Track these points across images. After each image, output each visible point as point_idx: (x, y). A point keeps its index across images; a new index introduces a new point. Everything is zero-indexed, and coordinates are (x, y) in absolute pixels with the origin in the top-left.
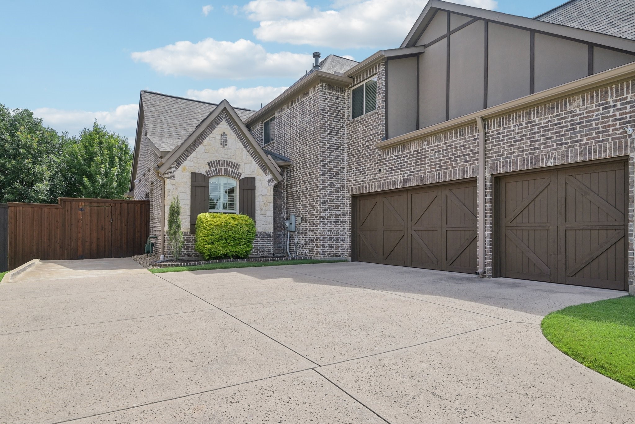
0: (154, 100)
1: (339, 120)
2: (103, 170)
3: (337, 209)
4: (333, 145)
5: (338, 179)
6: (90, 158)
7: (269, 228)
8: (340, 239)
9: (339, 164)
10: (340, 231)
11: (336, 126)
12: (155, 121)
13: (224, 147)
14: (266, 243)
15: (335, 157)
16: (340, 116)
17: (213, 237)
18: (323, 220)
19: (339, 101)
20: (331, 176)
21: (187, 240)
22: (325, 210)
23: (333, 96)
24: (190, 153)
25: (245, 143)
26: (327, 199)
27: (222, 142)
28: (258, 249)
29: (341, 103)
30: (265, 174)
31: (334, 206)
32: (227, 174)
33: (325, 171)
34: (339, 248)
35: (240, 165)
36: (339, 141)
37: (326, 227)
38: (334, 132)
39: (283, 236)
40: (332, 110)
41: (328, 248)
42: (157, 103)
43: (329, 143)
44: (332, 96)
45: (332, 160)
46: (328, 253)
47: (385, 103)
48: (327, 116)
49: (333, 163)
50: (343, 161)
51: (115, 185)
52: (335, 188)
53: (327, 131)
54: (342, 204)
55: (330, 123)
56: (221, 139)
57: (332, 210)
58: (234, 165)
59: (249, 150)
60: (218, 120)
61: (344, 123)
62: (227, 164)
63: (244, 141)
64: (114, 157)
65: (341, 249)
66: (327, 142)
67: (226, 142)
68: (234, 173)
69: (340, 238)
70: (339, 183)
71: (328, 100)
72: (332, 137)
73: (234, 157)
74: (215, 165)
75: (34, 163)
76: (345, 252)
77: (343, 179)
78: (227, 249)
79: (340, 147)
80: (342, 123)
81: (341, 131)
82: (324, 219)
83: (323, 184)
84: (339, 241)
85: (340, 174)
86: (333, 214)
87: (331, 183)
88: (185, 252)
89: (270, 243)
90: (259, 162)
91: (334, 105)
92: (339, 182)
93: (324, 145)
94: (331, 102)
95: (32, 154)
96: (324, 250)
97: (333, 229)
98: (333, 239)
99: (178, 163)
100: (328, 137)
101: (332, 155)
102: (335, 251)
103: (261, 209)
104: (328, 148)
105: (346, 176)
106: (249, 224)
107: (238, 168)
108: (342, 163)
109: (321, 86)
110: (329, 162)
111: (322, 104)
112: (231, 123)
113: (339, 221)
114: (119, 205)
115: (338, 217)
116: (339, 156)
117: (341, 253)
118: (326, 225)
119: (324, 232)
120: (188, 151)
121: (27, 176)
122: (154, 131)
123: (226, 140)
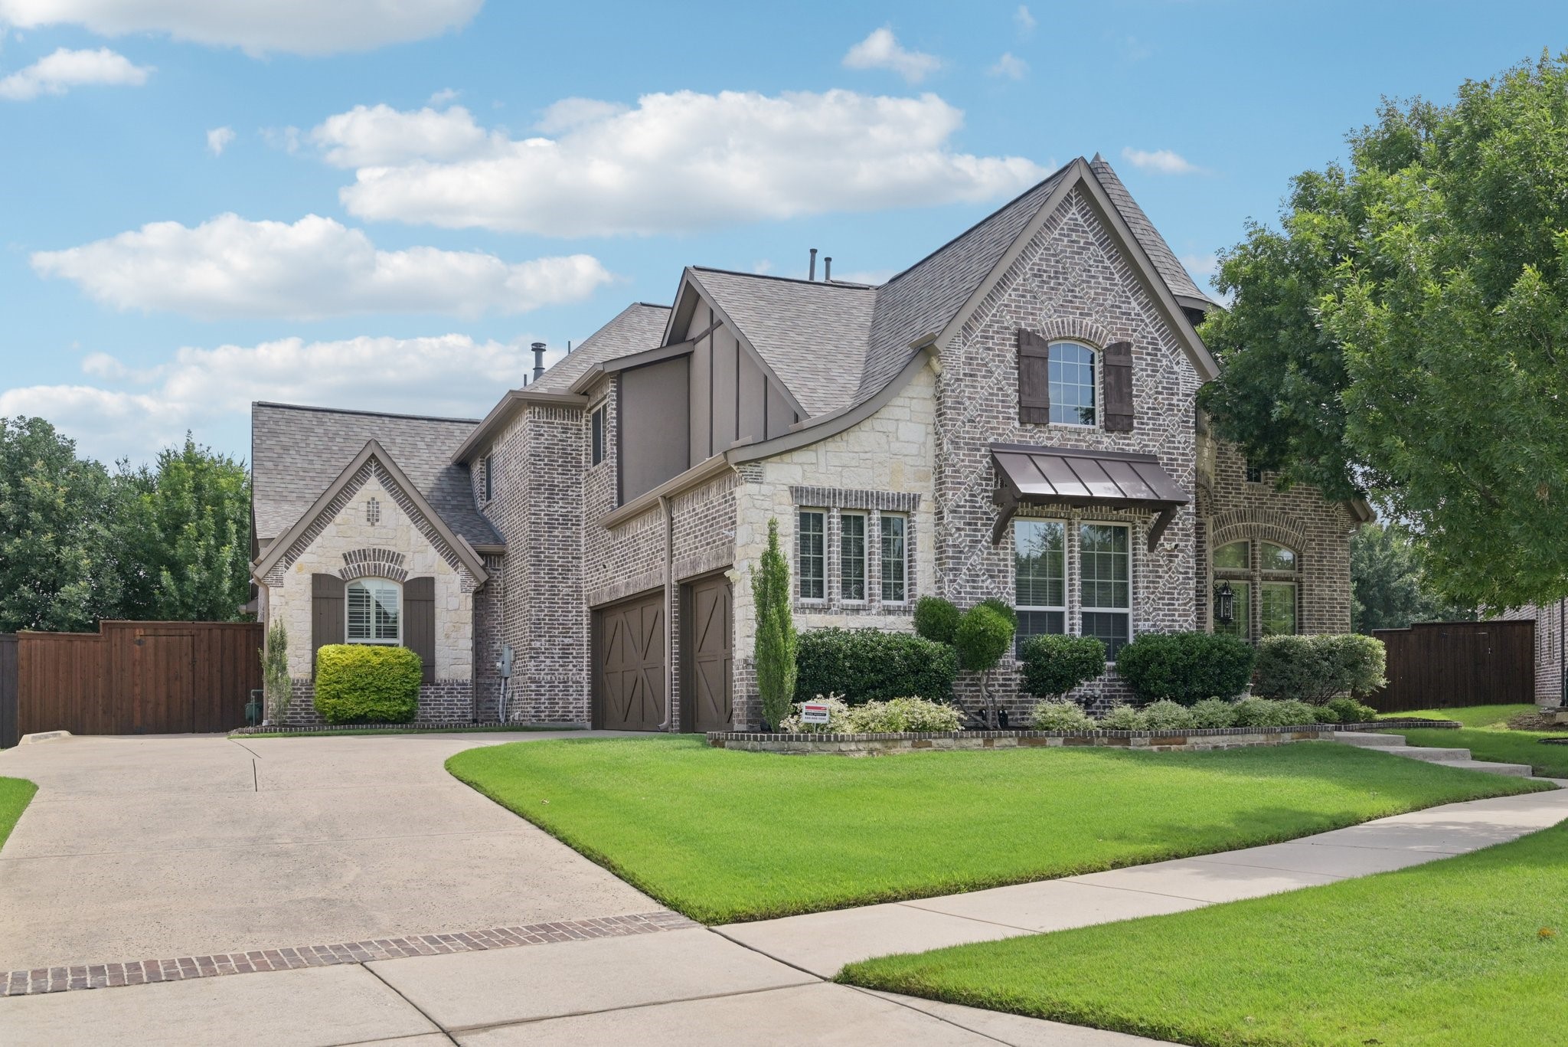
0: (276, 422)
1: (570, 471)
2: (201, 553)
3: (565, 634)
4: (556, 517)
5: (568, 579)
6: (174, 525)
7: (465, 671)
8: (571, 689)
9: (570, 551)
10: (573, 674)
11: (563, 482)
12: (273, 467)
13: (373, 524)
14: (458, 701)
15: (560, 538)
16: (571, 462)
17: (340, 686)
18: (535, 655)
19: (569, 435)
20: (552, 574)
21: (307, 693)
22: (540, 636)
23: (556, 428)
24: (310, 539)
25: (413, 514)
26: (545, 615)
27: (369, 515)
28: (442, 710)
29: (573, 439)
30: (455, 570)
31: (558, 628)
32: (379, 573)
33: (539, 565)
34: (571, 706)
35: (404, 556)
36: (570, 509)
37: (542, 667)
38: (558, 494)
39: (497, 686)
40: (554, 453)
41: (546, 705)
42: (282, 428)
43: (549, 515)
44: (553, 428)
45: (554, 545)
46: (547, 713)
47: (617, 449)
48: (543, 466)
49: (556, 551)
50: (577, 546)
51: (227, 585)
52: (560, 596)
53: (544, 493)
54: (576, 624)
55: (549, 477)
56: (368, 511)
57: (555, 636)
58: (393, 557)
59: (423, 527)
60: (361, 476)
61: (580, 475)
62: (379, 555)
63: (412, 511)
64: (226, 520)
65: (574, 708)
66: (543, 513)
67: (377, 516)
68: (393, 571)
69: (572, 687)
70: (570, 587)
71: (546, 437)
72: (554, 502)
73: (393, 542)
74: (356, 559)
75: (59, 542)
76: (582, 712)
77: (578, 579)
78: (364, 706)
79: (571, 520)
80: (576, 475)
81: (573, 491)
82: (538, 653)
83: (535, 590)
84: (571, 692)
85: (571, 570)
86: (557, 643)
87: (552, 586)
88: (303, 715)
89: (466, 700)
90: (443, 547)
91: (558, 445)
92: (570, 584)
93: (537, 519)
94: (552, 440)
95: (54, 521)
96: (538, 708)
97: (558, 670)
98: (557, 689)
99: (290, 556)
100: (546, 504)
101: (554, 536)
102: (561, 710)
103: (447, 636)
104: (546, 523)
105: (583, 572)
106: (407, 663)
107: (401, 562)
108: (575, 550)
109: (530, 413)
110: (549, 549)
111: (533, 445)
112: (386, 480)
113: (571, 656)
114: (207, 631)
115: (569, 649)
116: (568, 537)
117: (574, 714)
118: (543, 664)
119: (537, 676)
120: (307, 537)
121: (43, 570)
122: (268, 489)
123: (378, 512)
